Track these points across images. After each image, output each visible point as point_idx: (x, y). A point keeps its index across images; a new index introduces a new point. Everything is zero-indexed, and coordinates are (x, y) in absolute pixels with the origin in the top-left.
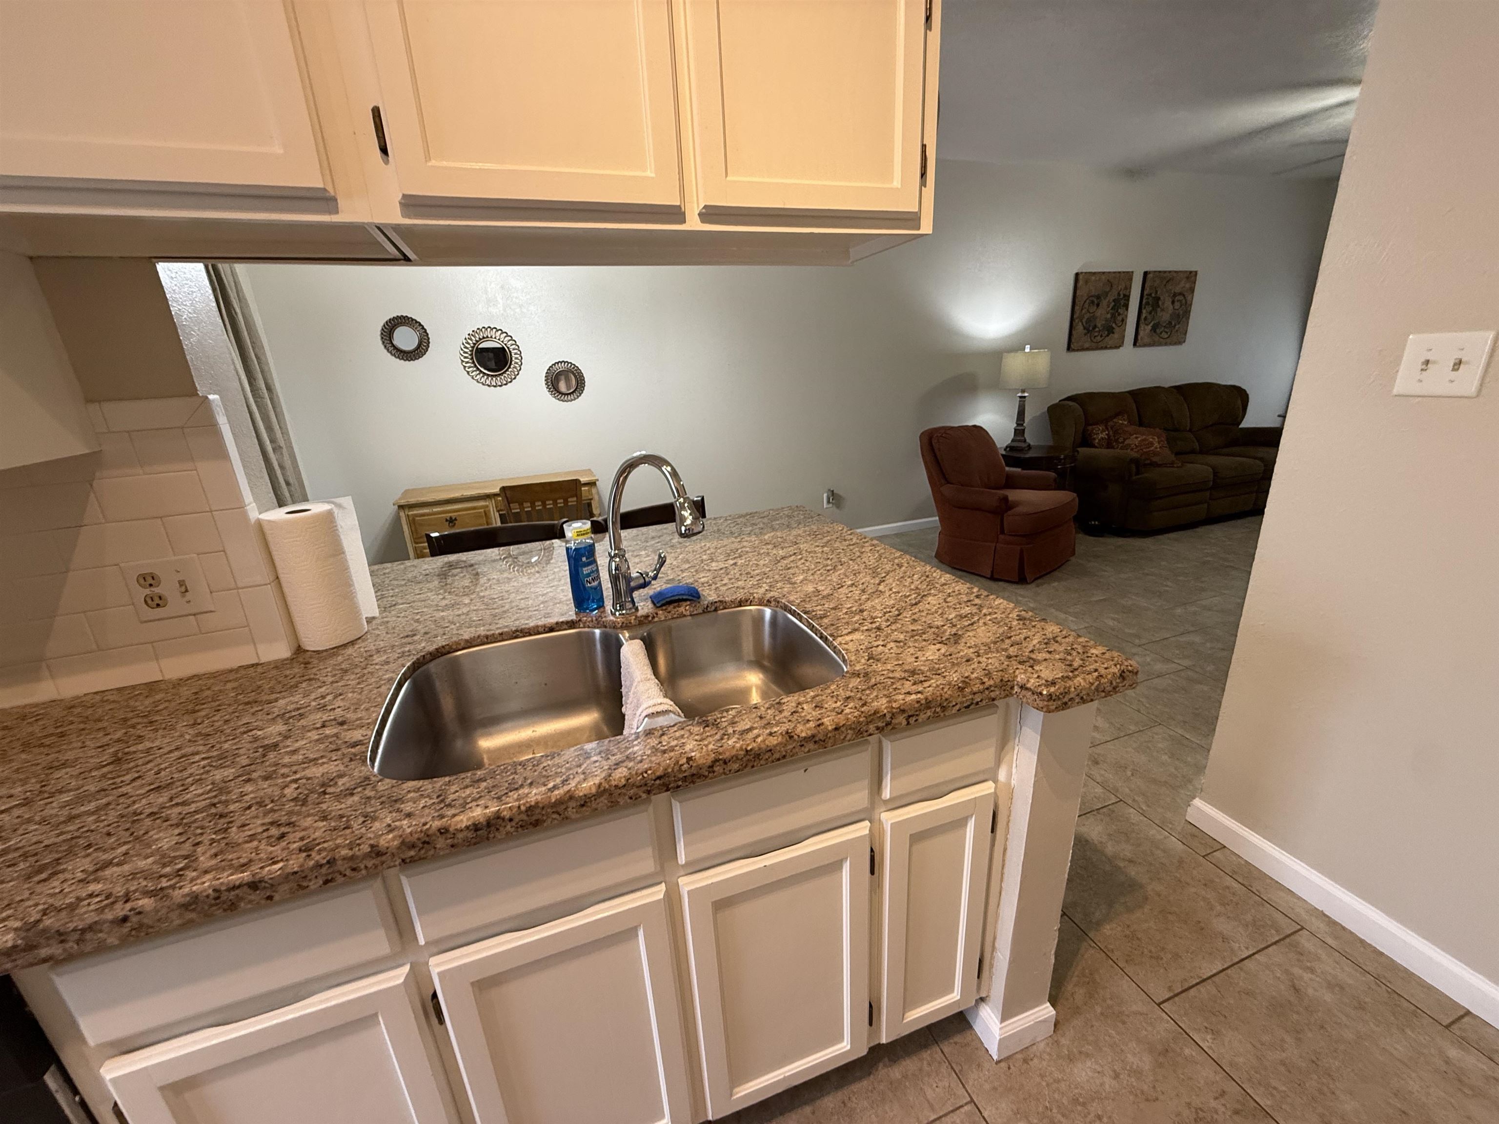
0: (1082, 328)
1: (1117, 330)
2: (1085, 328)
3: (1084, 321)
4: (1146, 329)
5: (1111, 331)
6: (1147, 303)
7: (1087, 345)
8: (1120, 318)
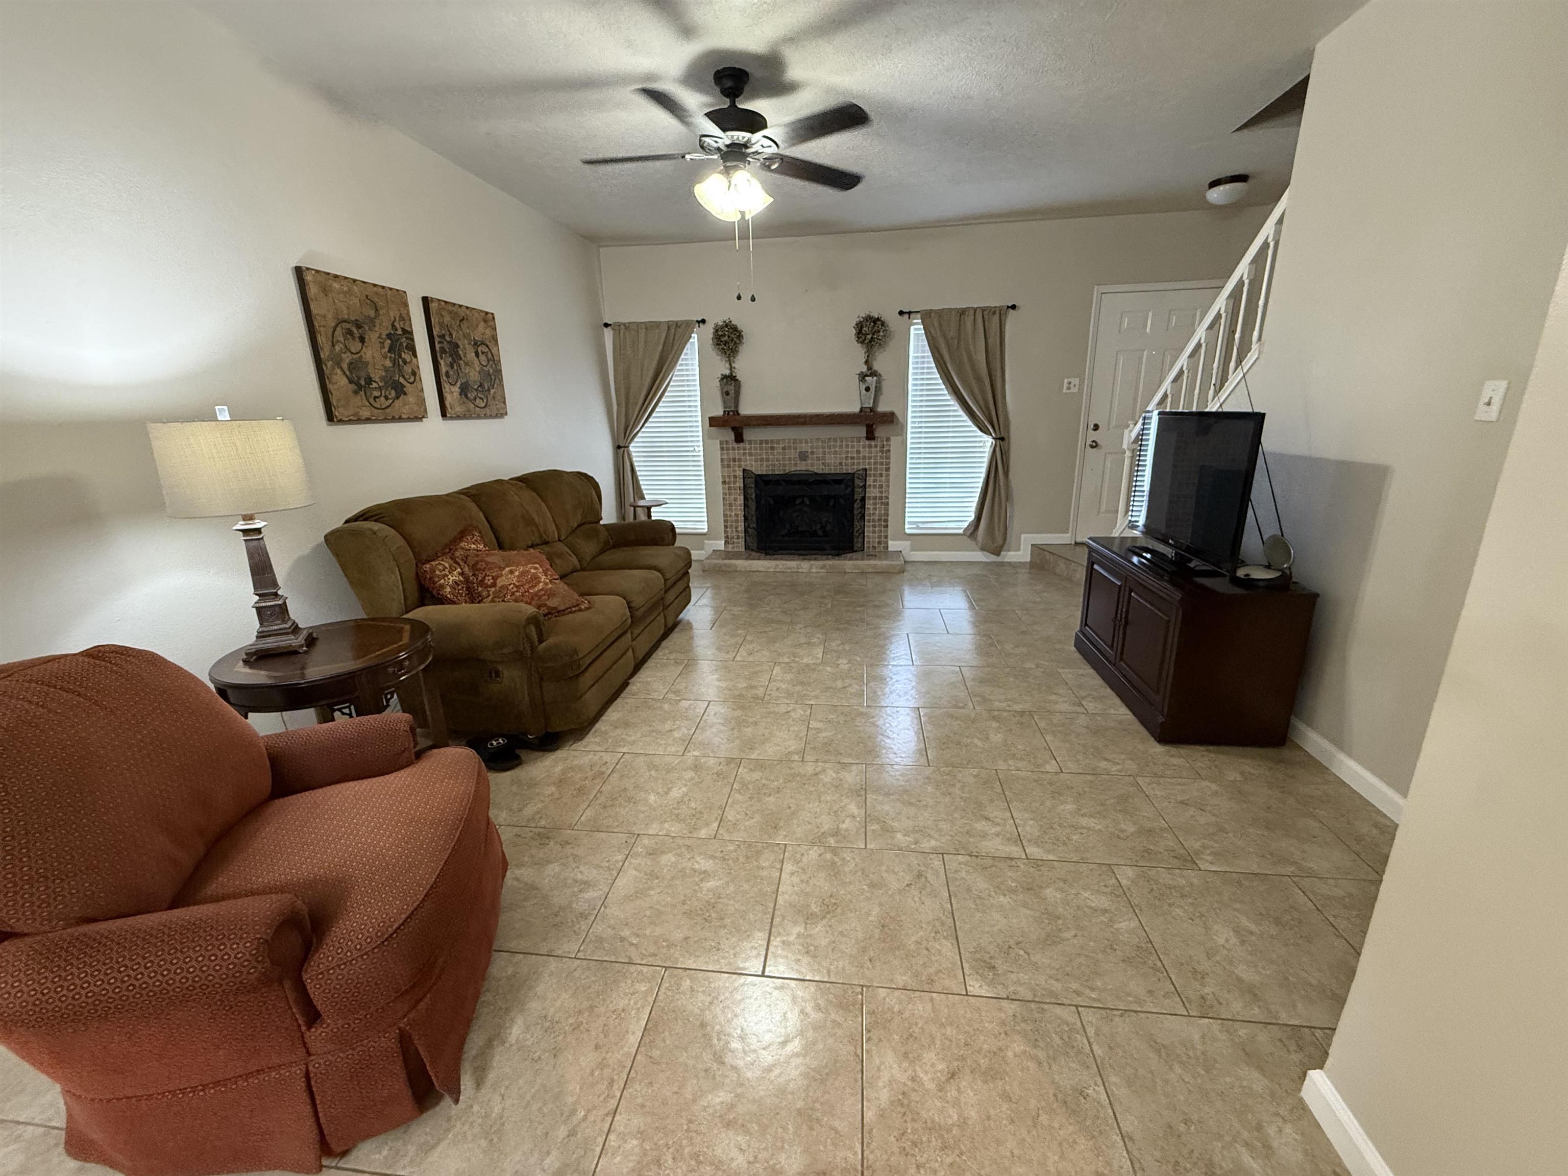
0: (344, 381)
1: (409, 388)
2: (351, 382)
3: (345, 366)
4: (452, 394)
5: (400, 391)
6: (443, 350)
7: (365, 413)
8: (408, 369)
